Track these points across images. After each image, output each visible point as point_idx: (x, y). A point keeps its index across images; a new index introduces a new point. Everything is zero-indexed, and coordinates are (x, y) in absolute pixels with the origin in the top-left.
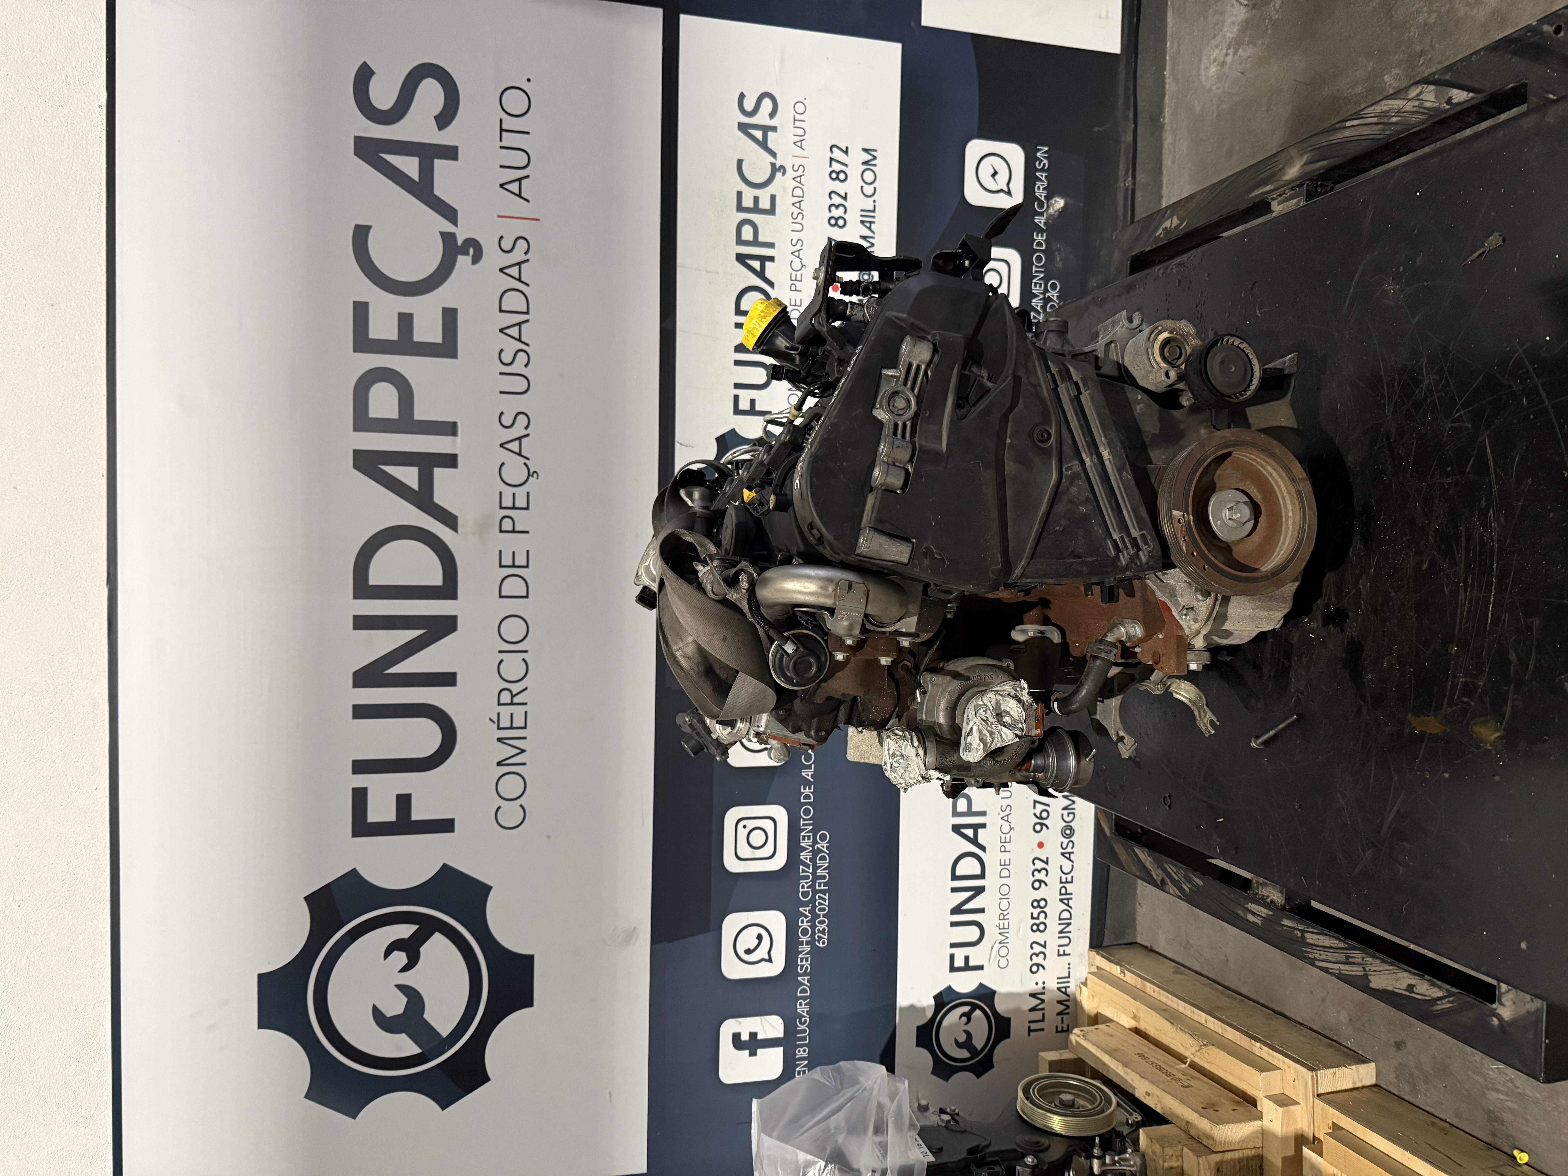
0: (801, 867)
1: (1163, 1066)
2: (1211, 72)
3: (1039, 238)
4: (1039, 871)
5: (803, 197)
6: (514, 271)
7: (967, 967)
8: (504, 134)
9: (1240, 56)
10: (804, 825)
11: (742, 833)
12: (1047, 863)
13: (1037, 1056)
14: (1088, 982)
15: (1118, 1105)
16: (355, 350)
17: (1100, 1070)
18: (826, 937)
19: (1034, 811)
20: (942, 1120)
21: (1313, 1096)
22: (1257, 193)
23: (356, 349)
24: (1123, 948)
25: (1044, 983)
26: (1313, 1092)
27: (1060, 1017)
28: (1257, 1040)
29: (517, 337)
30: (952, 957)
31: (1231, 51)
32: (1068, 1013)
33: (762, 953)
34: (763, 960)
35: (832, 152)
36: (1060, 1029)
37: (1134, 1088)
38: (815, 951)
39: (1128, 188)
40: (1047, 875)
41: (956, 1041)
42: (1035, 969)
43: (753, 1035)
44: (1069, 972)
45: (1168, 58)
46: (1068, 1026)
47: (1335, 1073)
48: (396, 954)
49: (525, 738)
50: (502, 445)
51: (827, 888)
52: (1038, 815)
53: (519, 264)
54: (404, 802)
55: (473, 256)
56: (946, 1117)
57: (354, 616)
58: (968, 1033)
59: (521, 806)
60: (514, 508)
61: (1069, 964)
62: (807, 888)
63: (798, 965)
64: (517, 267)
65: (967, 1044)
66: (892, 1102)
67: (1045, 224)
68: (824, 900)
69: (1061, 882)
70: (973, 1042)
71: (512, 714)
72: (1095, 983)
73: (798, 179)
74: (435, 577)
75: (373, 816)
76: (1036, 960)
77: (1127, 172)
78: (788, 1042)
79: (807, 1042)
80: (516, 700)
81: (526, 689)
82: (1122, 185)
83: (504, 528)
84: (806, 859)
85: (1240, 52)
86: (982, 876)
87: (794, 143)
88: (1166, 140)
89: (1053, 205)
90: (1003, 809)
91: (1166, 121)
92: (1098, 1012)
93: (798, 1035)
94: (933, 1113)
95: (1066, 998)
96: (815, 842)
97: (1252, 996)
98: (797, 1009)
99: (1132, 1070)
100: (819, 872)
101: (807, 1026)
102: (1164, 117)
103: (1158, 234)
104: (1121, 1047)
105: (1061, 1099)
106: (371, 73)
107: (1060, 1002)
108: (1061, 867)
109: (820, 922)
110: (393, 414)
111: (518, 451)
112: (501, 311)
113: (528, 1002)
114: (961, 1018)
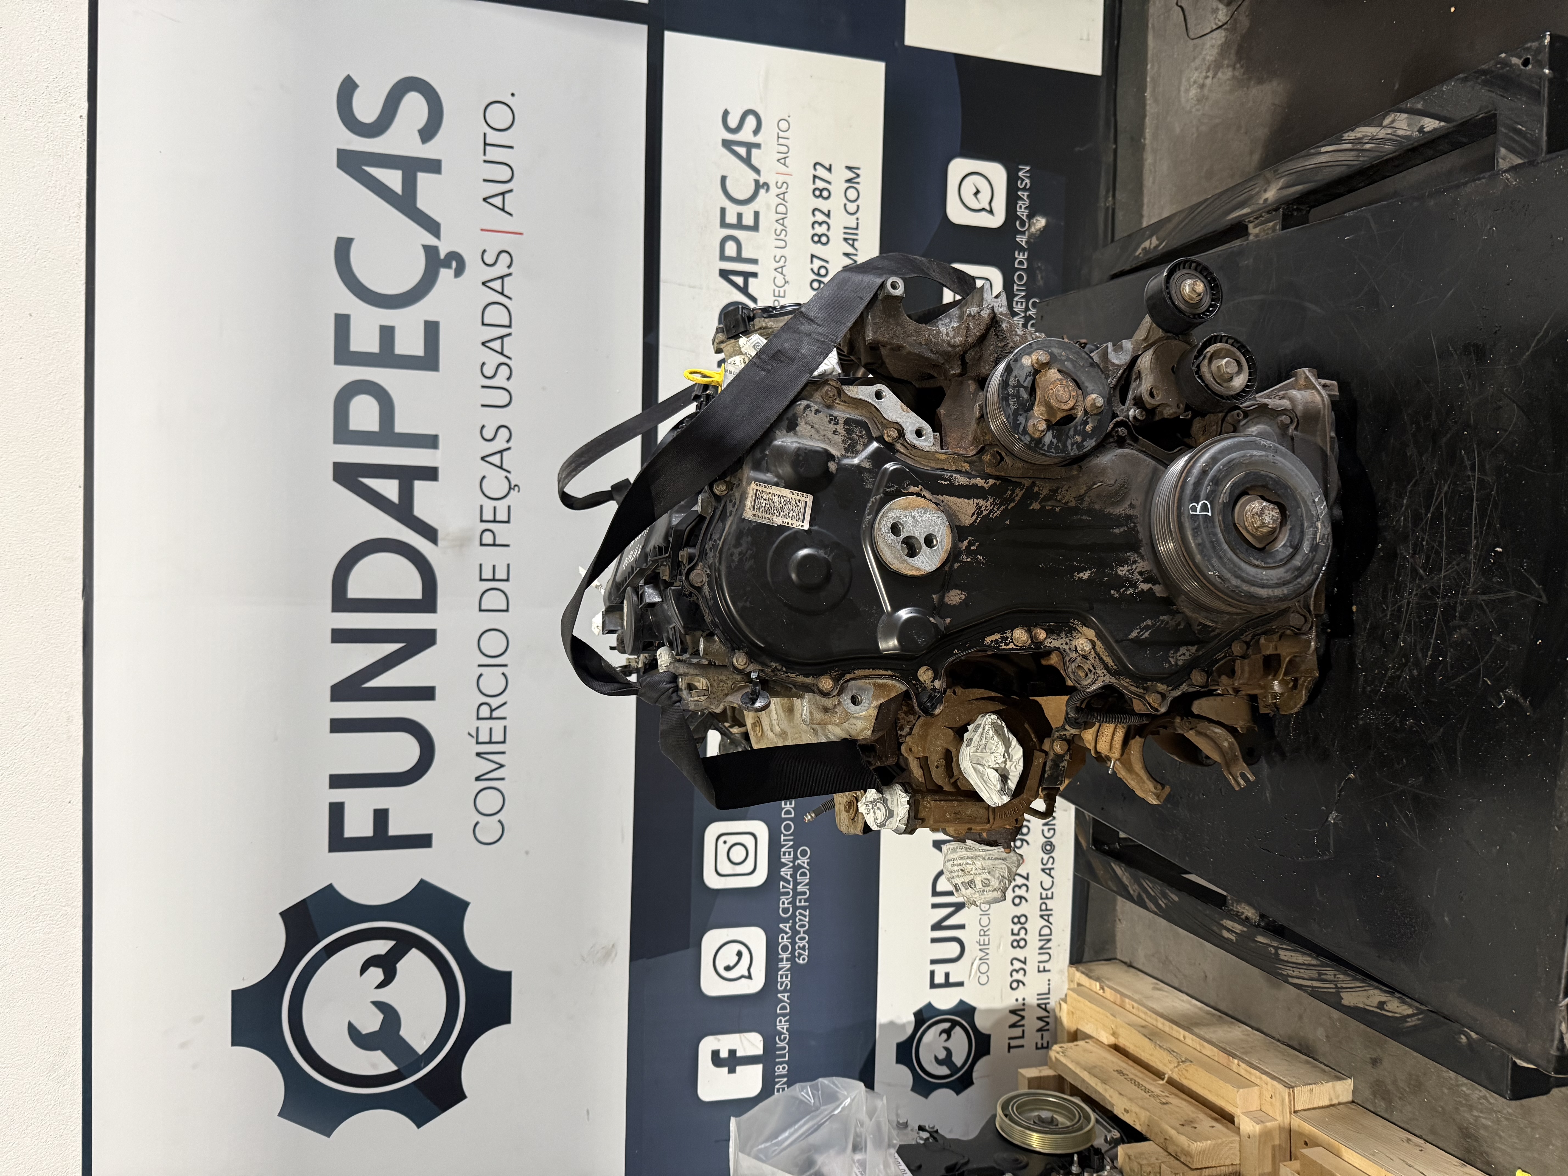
0: (781, 883)
1: (1141, 1082)
2: (1191, 94)
3: (1021, 257)
4: (1020, 887)
5: (786, 214)
6: (497, 285)
7: (947, 984)
8: (488, 148)
9: (1219, 79)
10: (785, 840)
11: (723, 849)
12: (1027, 879)
13: (1017, 1073)
14: (1068, 998)
15: (1097, 1121)
17: (1079, 1087)
18: (806, 953)
20: (921, 1138)
21: (1290, 1113)
22: (1235, 216)
23: (337, 362)
24: (1102, 964)
25: (1024, 999)
26: (1290, 1109)
27: (1040, 1034)
28: (1234, 1056)
29: (500, 350)
30: (932, 973)
31: (1210, 74)
32: (1048, 1030)
33: (742, 969)
34: (742, 977)
35: (815, 169)
36: (1039, 1045)
37: (1113, 1105)
38: (795, 968)
39: (1108, 208)
40: (1027, 891)
41: (936, 1058)
42: (1015, 985)
43: (732, 1052)
44: (1049, 989)
45: (1148, 79)
46: (1048, 1043)
47: (1312, 1090)
48: (373, 970)
49: (503, 753)
50: (483, 458)
51: (807, 904)
53: (502, 278)
54: (381, 817)
55: (456, 270)
56: (925, 1135)
57: (333, 630)
58: (947, 1050)
59: (500, 821)
60: (495, 521)
61: (1049, 980)
62: (788, 904)
63: (778, 982)
65: (947, 1061)
66: (871, 1120)
67: (1026, 242)
68: (805, 916)
69: (1042, 898)
70: (954, 1059)
71: (491, 729)
72: (1075, 999)
73: (782, 196)
74: (415, 591)
75: (350, 831)
76: (1016, 976)
77: (1107, 191)
78: (767, 1059)
79: (787, 1059)
80: (495, 714)
81: (505, 703)
82: (1103, 205)
83: (484, 542)
84: (787, 875)
85: (1220, 74)
87: (778, 160)
88: (1146, 160)
89: (1035, 224)
91: (1147, 142)
92: (1077, 1029)
93: (777, 1053)
94: (912, 1130)
95: (1046, 1014)
96: (796, 858)
97: (1230, 1013)
98: (776, 1026)
99: (1111, 1087)
100: (800, 888)
101: (787, 1043)
102: (1145, 139)
103: (1137, 254)
104: (1100, 1064)
105: (1039, 1117)
106: (355, 86)
107: (1040, 1019)
108: (1041, 882)
109: (800, 939)
110: (374, 426)
111: (499, 464)
112: (483, 324)
113: (505, 1019)
114: (940, 1034)
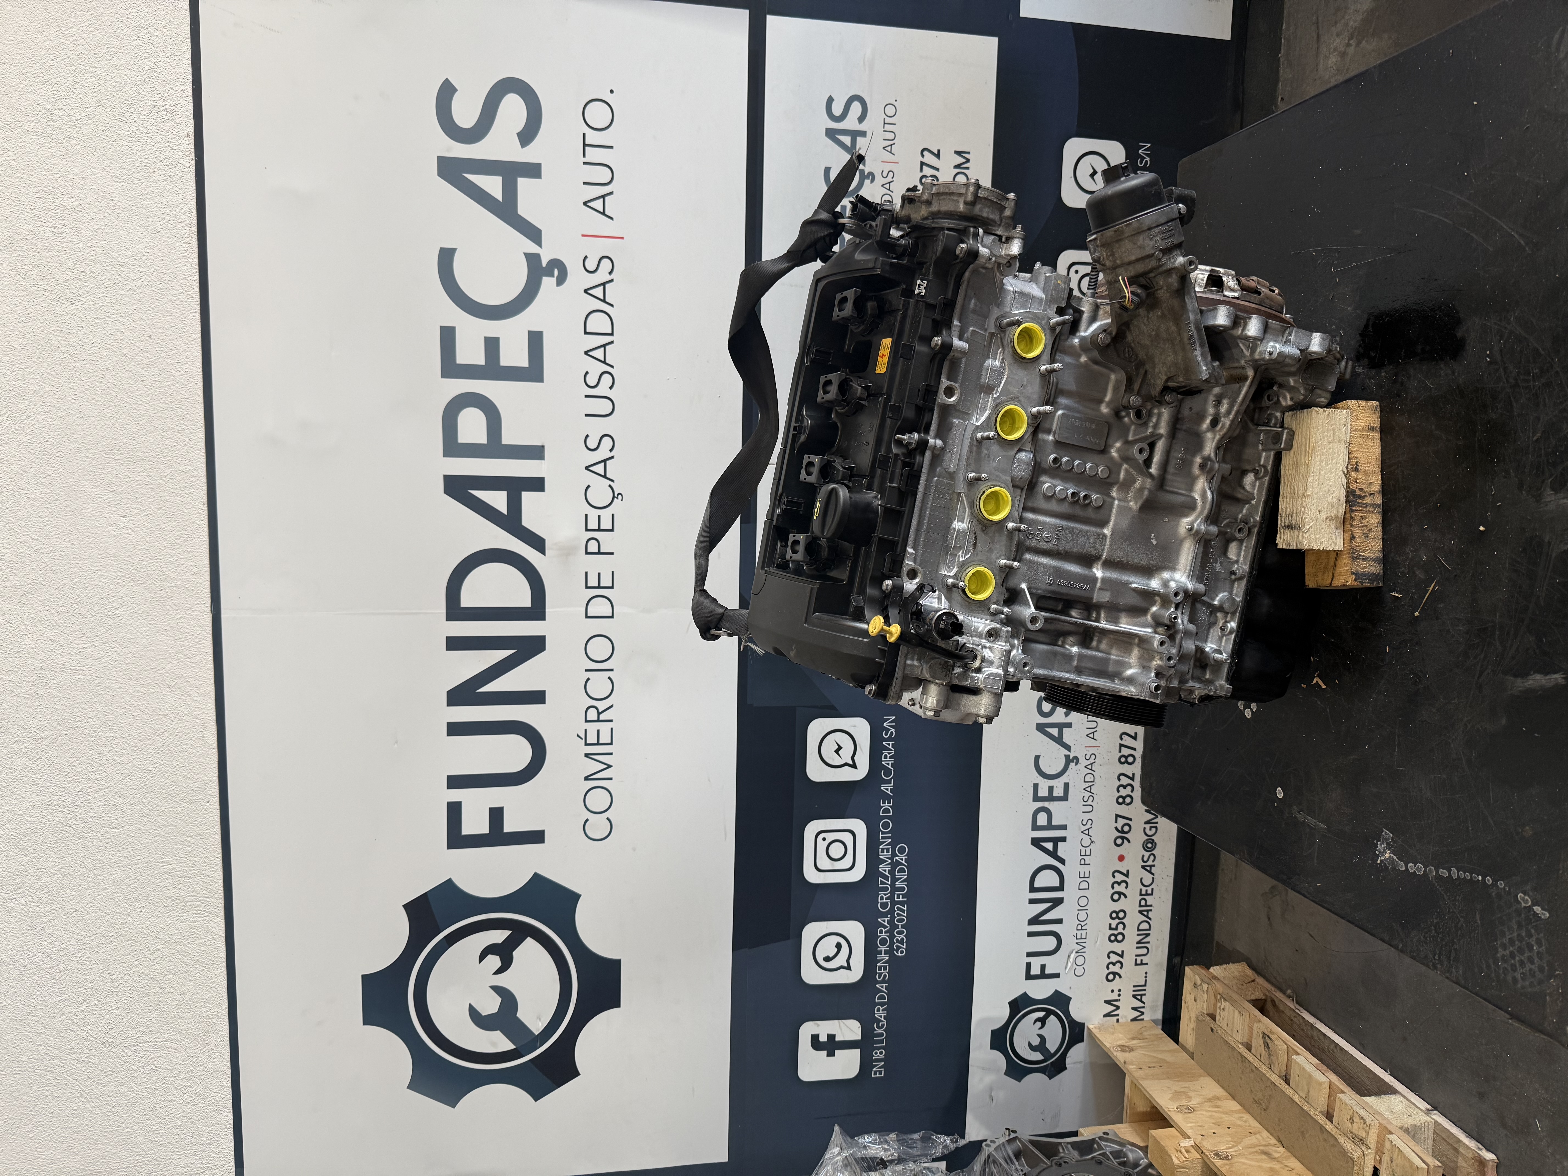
0: (880, 879)
2: (1330, 61)
4: (1119, 884)
6: (598, 292)
7: (1043, 975)
8: (587, 148)
9: (1363, 49)
10: (883, 838)
11: (822, 846)
12: (1127, 875)
16: (442, 377)
18: (904, 947)
19: (1116, 825)
23: (444, 375)
25: (1120, 991)
29: (603, 360)
30: (1028, 965)
31: (1353, 42)
33: (841, 960)
34: (842, 967)
35: (923, 156)
38: (893, 960)
40: (1126, 888)
41: (1030, 1045)
42: (1111, 977)
43: (831, 1037)
44: (1146, 981)
45: (1283, 41)
48: (490, 958)
49: (611, 754)
50: (587, 468)
51: (906, 899)
52: (1120, 829)
53: (604, 284)
54: (496, 815)
55: (557, 278)
57: (448, 638)
58: (1042, 1037)
59: (608, 819)
60: (599, 530)
61: (1146, 973)
62: (886, 899)
63: (876, 973)
64: (602, 287)
65: (1041, 1047)
68: (903, 911)
69: (1141, 894)
70: (1047, 1046)
71: (598, 731)
73: (887, 187)
74: (523, 599)
75: (468, 829)
76: (1112, 969)
78: (865, 1044)
79: (884, 1044)
80: (602, 717)
81: (612, 706)
83: (589, 550)
84: (885, 871)
85: (1364, 43)
86: (1061, 888)
87: (884, 148)
90: (1084, 823)
93: (875, 1039)
95: (1142, 1005)
96: (894, 855)
98: (874, 1014)
100: (898, 884)
101: (884, 1030)
106: (455, 90)
107: (1135, 1009)
108: (1141, 879)
109: (898, 933)
110: (482, 439)
111: (603, 474)
112: (586, 333)
113: (615, 1003)
114: (1035, 1022)
